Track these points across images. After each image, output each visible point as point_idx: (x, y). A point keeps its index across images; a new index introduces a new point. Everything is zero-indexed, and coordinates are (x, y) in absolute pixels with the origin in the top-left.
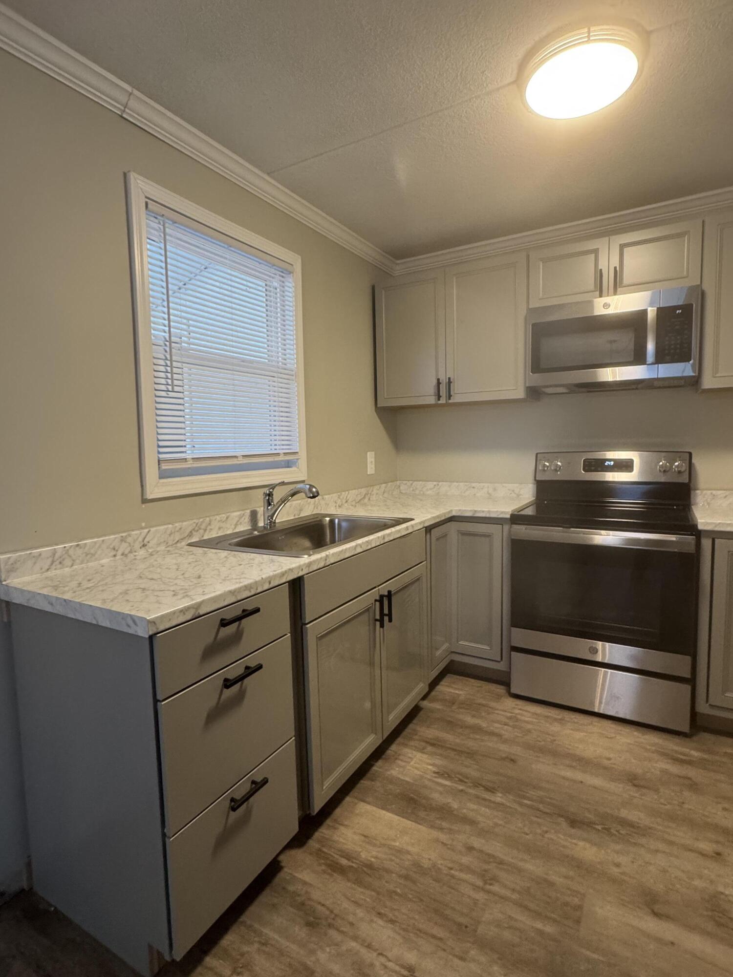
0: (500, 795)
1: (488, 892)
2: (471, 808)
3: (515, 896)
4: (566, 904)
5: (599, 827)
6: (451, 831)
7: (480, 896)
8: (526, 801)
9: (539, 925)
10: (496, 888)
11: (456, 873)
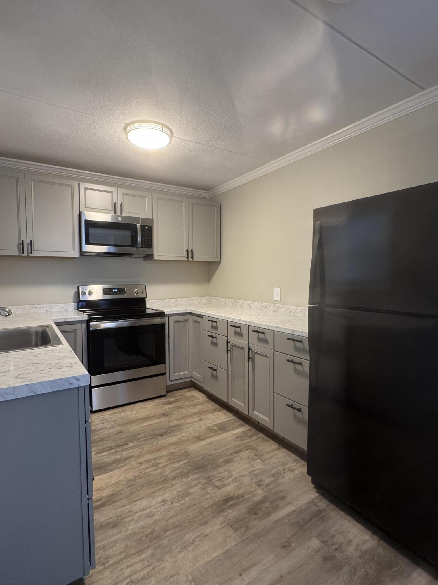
0: (130, 444)
1: (160, 468)
2: (125, 454)
3: (168, 463)
4: (182, 454)
5: (169, 432)
6: (128, 464)
7: (159, 470)
8: (141, 440)
9: (182, 463)
10: (161, 466)
11: (145, 472)
